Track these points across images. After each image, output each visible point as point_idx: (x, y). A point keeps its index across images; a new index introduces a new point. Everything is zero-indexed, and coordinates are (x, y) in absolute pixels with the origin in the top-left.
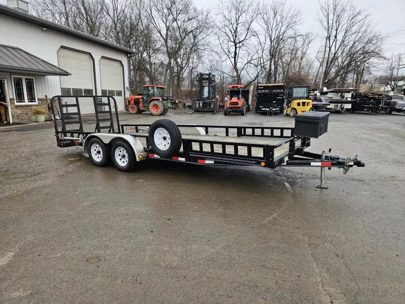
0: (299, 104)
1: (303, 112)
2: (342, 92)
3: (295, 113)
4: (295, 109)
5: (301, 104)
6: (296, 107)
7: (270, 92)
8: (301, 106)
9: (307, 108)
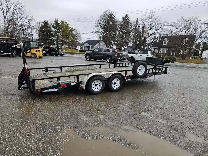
3: (35, 56)
6: (35, 52)
7: (8, 43)
8: (38, 52)
9: (41, 53)
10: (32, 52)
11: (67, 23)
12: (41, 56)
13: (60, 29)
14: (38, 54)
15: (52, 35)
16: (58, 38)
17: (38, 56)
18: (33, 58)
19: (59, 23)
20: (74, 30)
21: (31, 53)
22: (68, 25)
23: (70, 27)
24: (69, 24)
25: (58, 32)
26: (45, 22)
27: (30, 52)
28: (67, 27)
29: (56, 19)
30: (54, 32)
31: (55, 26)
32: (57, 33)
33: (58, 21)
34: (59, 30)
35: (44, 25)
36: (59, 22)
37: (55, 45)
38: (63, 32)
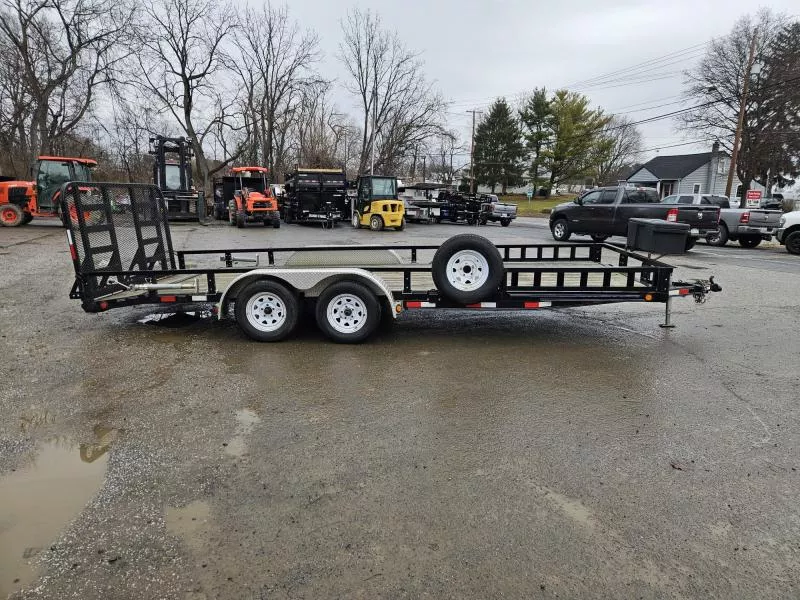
0: (385, 208)
1: (393, 221)
2: (427, 190)
3: (381, 223)
4: (379, 216)
5: (390, 208)
6: (381, 212)
7: (321, 184)
8: (390, 212)
9: (399, 215)
10: (373, 211)
11: (581, 96)
12: (398, 224)
13: (552, 122)
14: (388, 216)
15: (516, 151)
16: (540, 160)
17: (388, 223)
18: (374, 230)
19: (548, 104)
20: (608, 120)
21: (370, 215)
22: (584, 103)
23: (591, 113)
24: (587, 99)
25: (540, 136)
26: (497, 106)
27: (369, 211)
28: (576, 112)
29: (539, 89)
30: (527, 138)
31: (531, 117)
32: (536, 141)
33: (543, 96)
34: (544, 130)
35: (493, 115)
36: (548, 98)
37: (524, 184)
38: (559, 134)
